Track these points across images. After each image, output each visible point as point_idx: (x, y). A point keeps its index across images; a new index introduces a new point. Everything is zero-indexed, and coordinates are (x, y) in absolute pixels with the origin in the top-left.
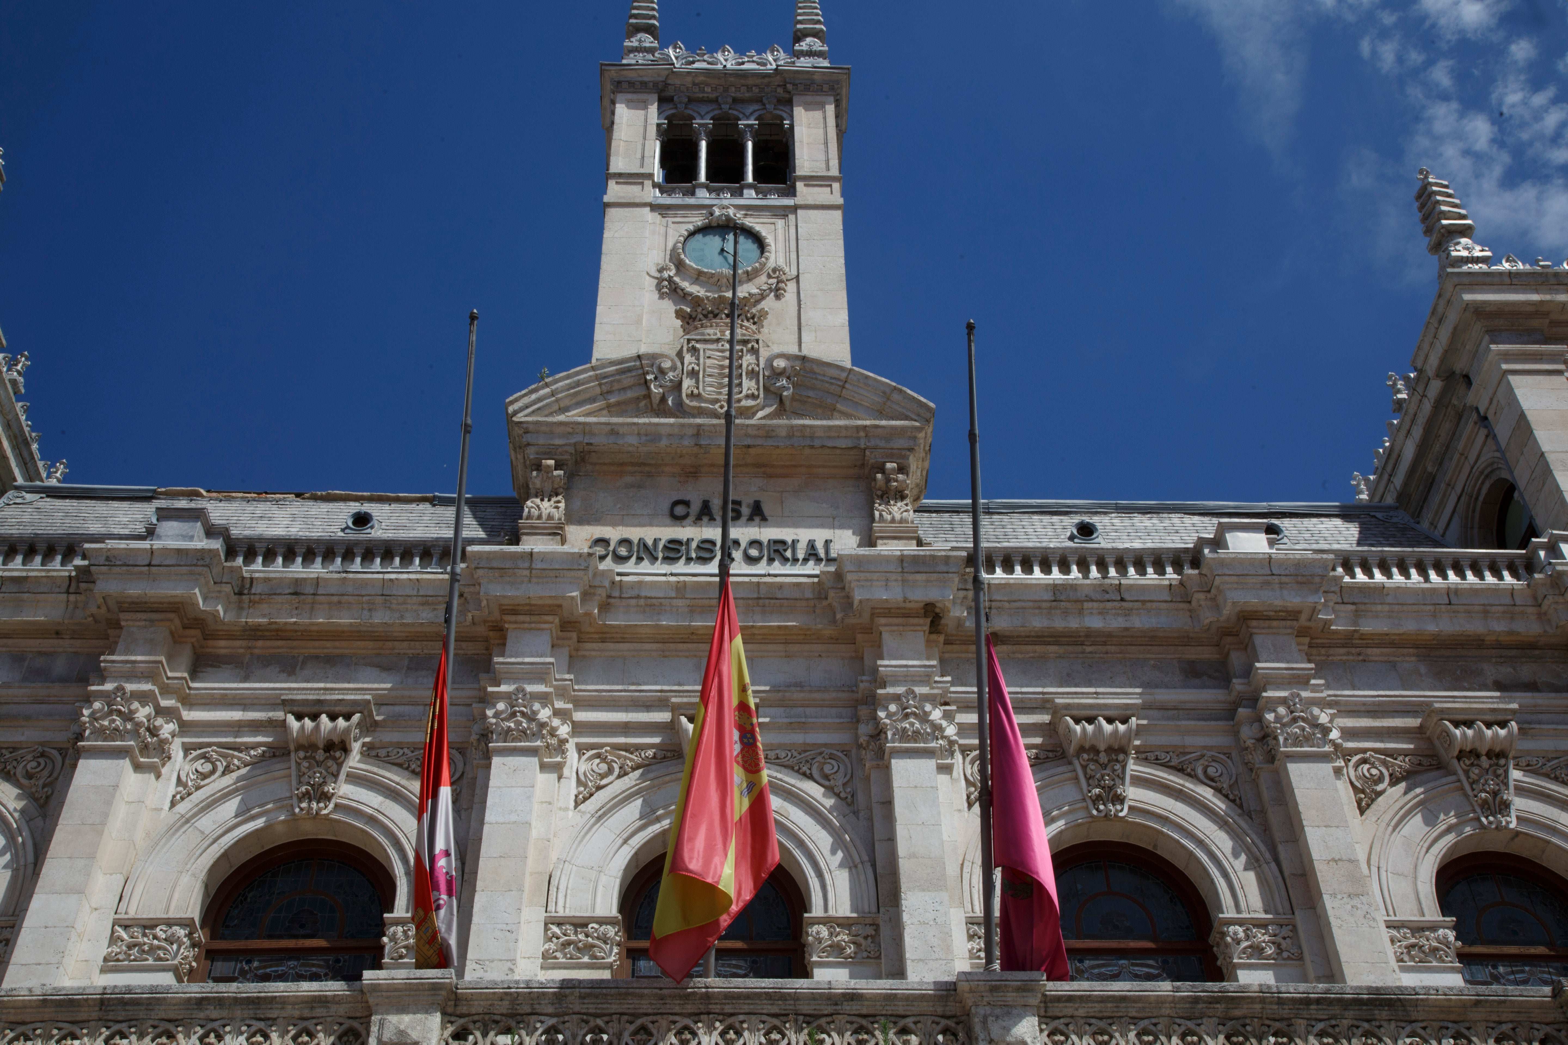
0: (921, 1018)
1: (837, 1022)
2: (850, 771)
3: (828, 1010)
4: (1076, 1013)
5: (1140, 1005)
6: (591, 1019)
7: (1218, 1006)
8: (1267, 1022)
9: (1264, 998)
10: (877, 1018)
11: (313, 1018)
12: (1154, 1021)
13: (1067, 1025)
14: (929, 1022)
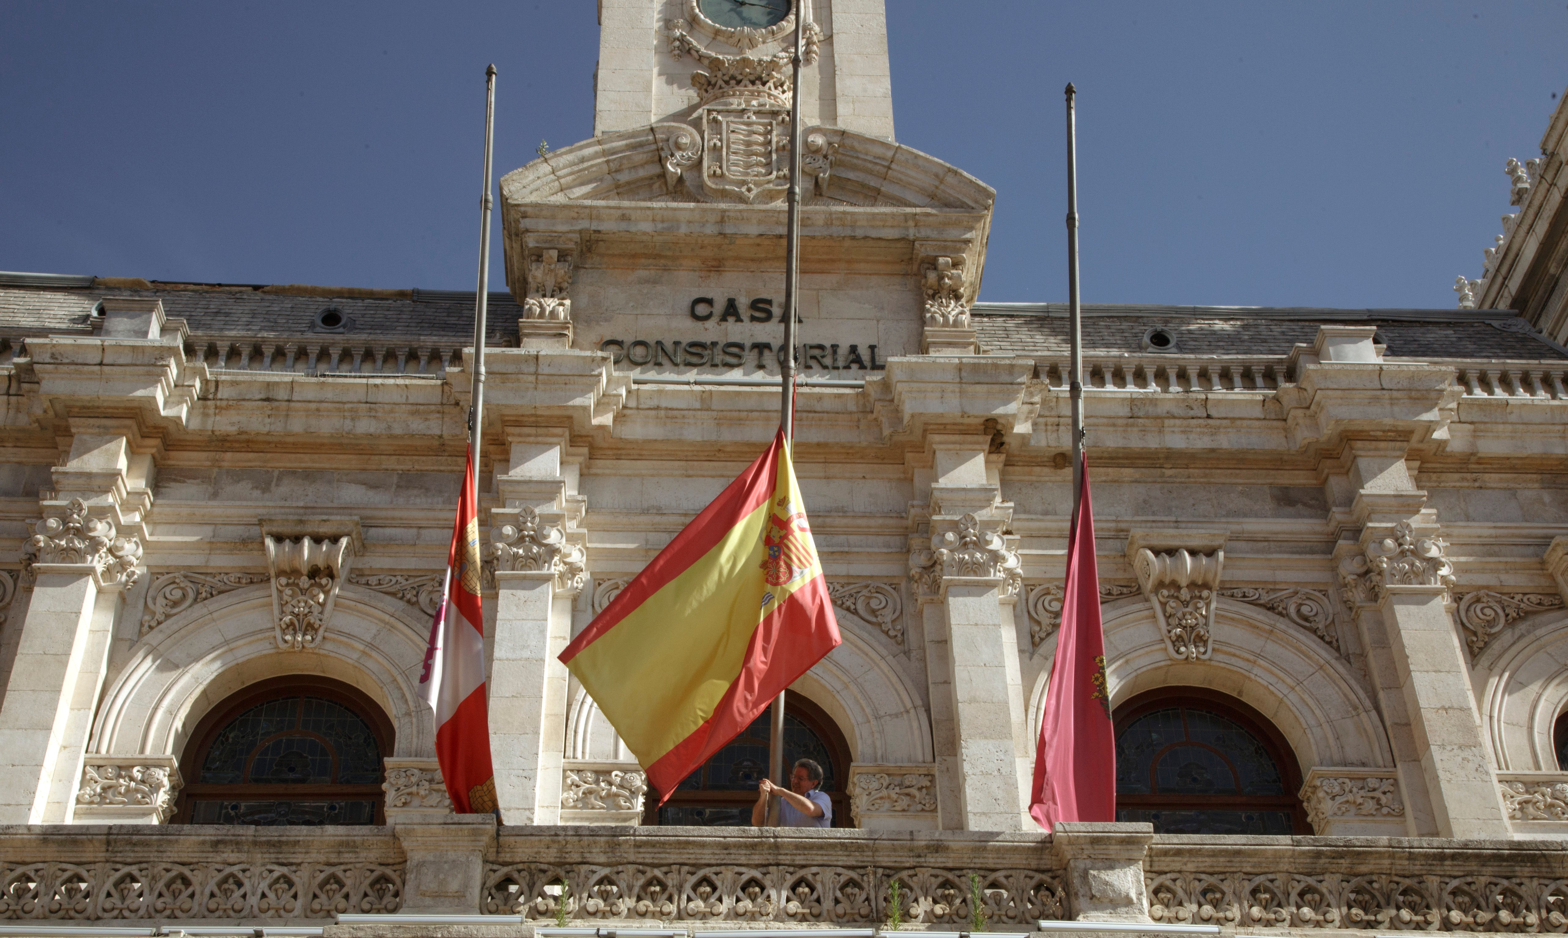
0: (1013, 872)
1: (920, 875)
2: (899, 607)
3: (910, 862)
4: (1184, 868)
5: (1256, 860)
6: (648, 869)
7: (1342, 861)
8: (1396, 879)
9: (1394, 853)
10: (965, 872)
11: (341, 864)
12: (1271, 876)
13: (1174, 880)
14: (1022, 877)
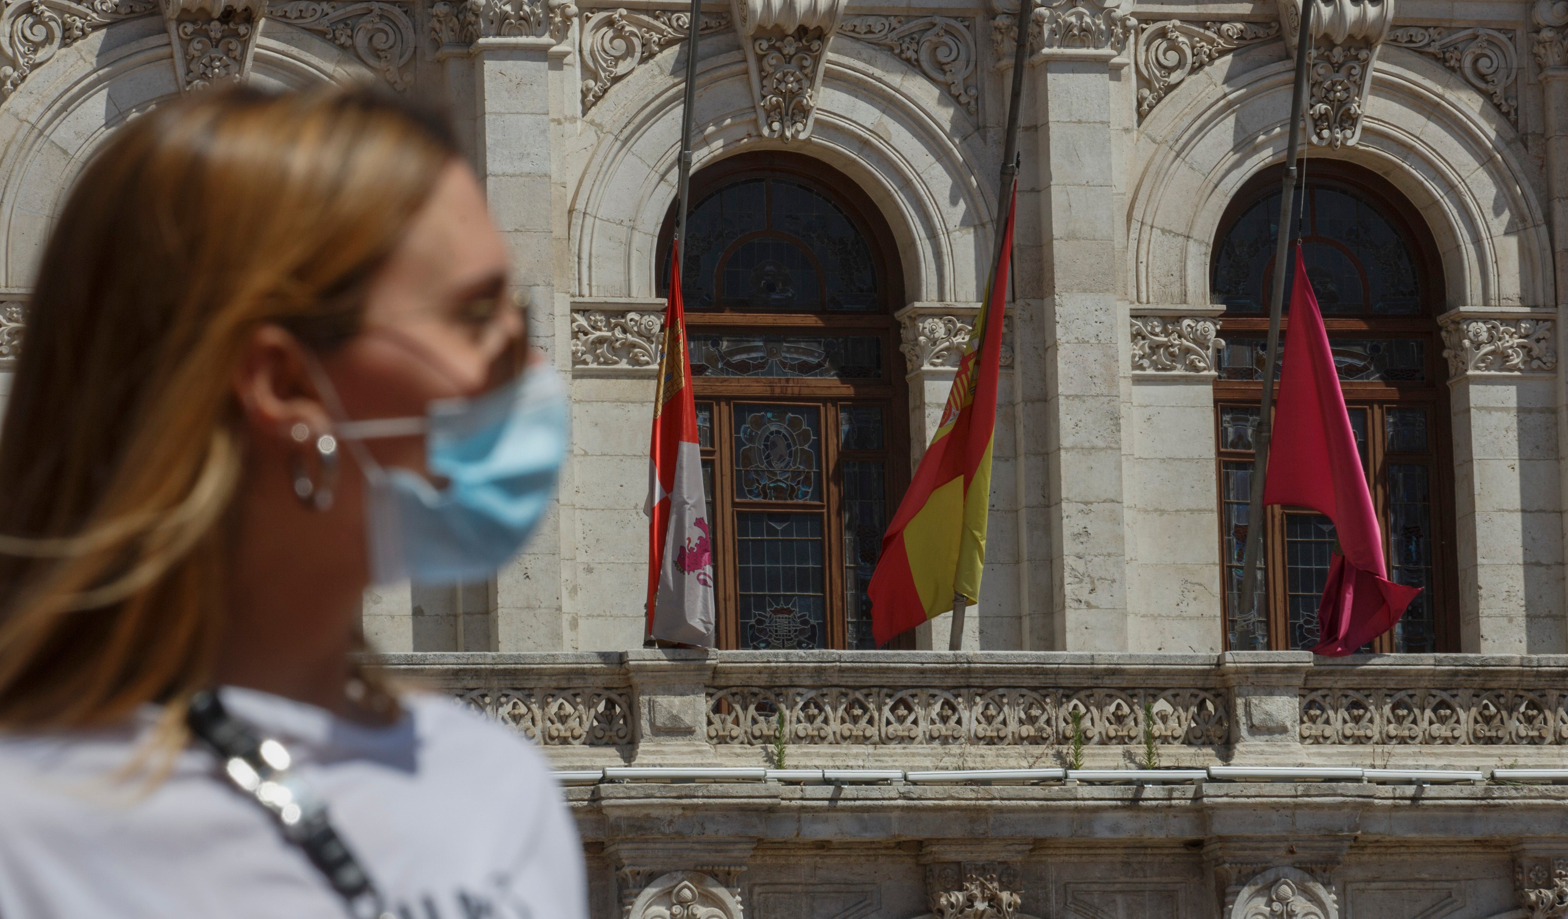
0: (1180, 692)
1: (1096, 695)
2: (973, 60)
3: (1089, 683)
4: (1335, 686)
5: (1399, 678)
6: (850, 691)
7: (1476, 678)
8: (1521, 693)
9: (1523, 671)
10: (1136, 691)
11: (569, 688)
12: (1410, 692)
13: (1324, 697)
14: (1188, 695)
